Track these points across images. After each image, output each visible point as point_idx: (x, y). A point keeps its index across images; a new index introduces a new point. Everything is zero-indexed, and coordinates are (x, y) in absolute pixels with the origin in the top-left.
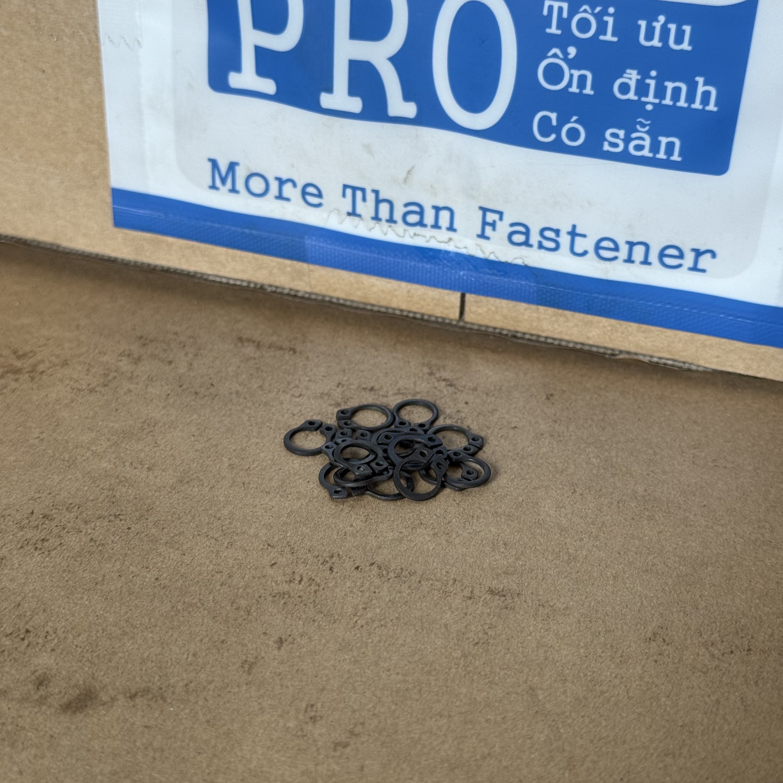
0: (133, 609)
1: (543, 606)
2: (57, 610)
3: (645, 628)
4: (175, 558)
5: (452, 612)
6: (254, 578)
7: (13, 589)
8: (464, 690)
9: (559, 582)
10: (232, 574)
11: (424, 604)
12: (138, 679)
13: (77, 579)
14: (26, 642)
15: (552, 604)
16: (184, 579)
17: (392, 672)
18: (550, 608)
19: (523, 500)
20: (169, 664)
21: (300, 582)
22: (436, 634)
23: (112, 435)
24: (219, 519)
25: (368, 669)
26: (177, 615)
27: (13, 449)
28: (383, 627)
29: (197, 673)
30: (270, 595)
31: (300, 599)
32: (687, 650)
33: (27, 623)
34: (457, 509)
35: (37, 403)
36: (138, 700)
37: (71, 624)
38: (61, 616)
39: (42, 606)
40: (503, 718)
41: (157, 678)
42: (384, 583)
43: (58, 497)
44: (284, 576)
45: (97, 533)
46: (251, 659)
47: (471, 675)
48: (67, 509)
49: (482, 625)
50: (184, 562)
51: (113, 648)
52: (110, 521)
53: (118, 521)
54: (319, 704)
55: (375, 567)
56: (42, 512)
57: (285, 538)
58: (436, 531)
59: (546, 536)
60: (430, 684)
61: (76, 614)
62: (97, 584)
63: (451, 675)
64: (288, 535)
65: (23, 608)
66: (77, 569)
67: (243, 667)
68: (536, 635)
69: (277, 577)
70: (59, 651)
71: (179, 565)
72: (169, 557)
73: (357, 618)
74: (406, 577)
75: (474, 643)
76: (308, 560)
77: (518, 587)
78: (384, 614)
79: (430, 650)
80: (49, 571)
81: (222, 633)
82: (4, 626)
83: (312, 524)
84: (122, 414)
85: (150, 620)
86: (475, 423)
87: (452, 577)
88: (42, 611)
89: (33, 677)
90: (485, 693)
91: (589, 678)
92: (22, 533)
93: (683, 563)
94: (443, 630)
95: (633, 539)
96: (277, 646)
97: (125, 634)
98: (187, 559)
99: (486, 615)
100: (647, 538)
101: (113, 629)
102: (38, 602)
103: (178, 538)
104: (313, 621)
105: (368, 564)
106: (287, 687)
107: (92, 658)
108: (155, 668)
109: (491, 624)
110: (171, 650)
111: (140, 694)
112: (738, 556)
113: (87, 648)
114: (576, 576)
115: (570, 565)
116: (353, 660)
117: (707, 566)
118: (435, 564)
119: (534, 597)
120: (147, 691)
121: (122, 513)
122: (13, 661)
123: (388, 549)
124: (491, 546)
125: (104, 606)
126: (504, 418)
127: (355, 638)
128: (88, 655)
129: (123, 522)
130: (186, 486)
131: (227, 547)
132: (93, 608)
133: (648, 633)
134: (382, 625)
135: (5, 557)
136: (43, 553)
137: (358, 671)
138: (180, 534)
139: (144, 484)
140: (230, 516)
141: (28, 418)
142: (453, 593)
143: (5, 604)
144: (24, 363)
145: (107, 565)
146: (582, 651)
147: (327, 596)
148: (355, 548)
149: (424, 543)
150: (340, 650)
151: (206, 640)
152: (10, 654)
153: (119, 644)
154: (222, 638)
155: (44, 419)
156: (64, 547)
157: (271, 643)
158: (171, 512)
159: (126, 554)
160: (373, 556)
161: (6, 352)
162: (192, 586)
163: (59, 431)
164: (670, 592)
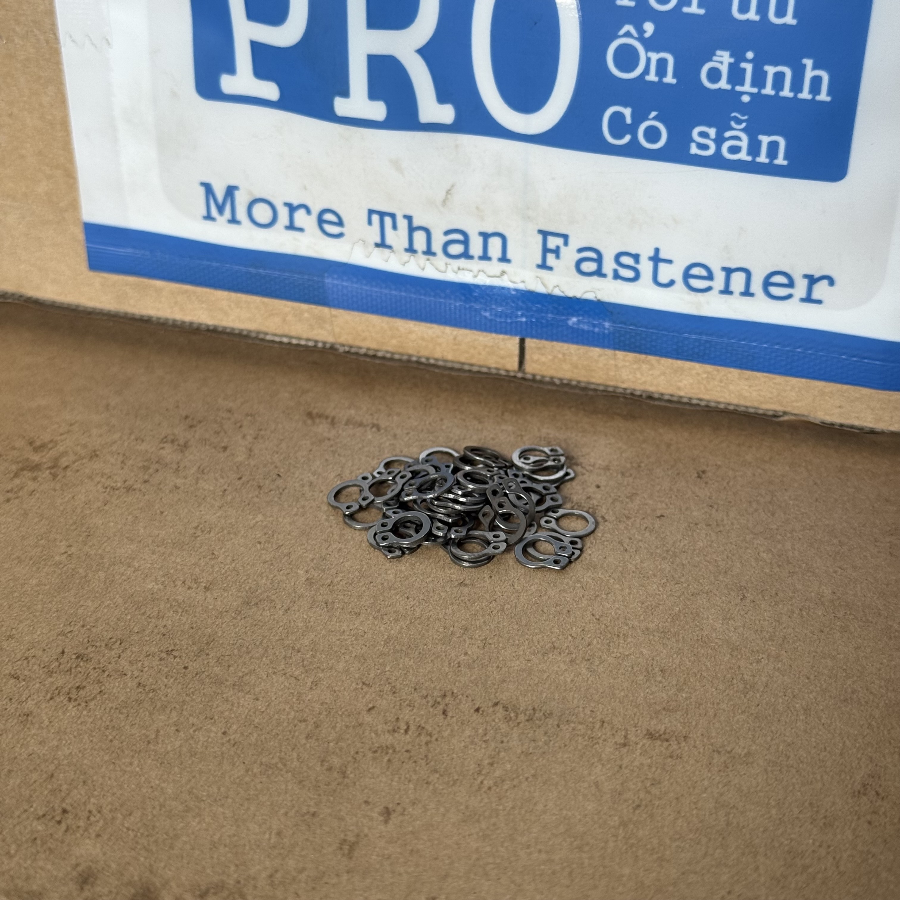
0: (197, 775)
1: (719, 752)
2: (101, 780)
3: (851, 778)
4: (246, 703)
5: (603, 765)
6: (347, 727)
7: (43, 754)
8: (627, 871)
9: (735, 719)
10: (319, 723)
11: (566, 756)
12: (209, 871)
13: (123, 737)
14: (63, 826)
15: (729, 749)
16: (260, 732)
17: (532, 849)
18: (727, 755)
19: (680, 611)
20: (247, 848)
21: (406, 731)
22: (585, 796)
23: (158, 546)
24: (299, 651)
25: (502, 846)
26: (253, 780)
27: (34, 569)
28: (516, 789)
29: (283, 859)
30: (370, 749)
31: (407, 755)
33: (63, 800)
34: (598, 626)
35: (62, 508)
37: (119, 799)
38: (106, 789)
39: (82, 777)
41: (233, 868)
42: (513, 729)
43: (92, 629)
44: (386, 723)
45: (145, 676)
46: (351, 838)
47: (634, 849)
48: (106, 645)
49: (643, 782)
50: (257, 710)
51: (174, 829)
52: (161, 659)
53: (171, 659)
55: (499, 708)
56: (75, 652)
57: (383, 672)
58: (574, 656)
59: (713, 659)
60: (583, 864)
61: (126, 786)
62: (149, 742)
63: (609, 851)
64: (387, 669)
65: (58, 780)
66: (123, 724)
67: (341, 849)
68: (712, 792)
69: (377, 725)
70: (106, 837)
71: (251, 713)
72: (238, 703)
73: (483, 777)
74: (540, 720)
75: (634, 805)
76: (415, 701)
77: (684, 728)
79: (579, 817)
80: (88, 729)
81: (312, 803)
82: (35, 805)
83: (416, 653)
84: (169, 518)
85: (219, 789)
86: (611, 513)
87: (599, 718)
88: (82, 784)
89: (74, 874)
90: (654, 874)
91: (786, 848)
92: (50, 680)
93: (891, 688)
94: (593, 789)
95: (825, 658)
96: (382, 818)
98: (261, 705)
99: (646, 768)
100: (842, 656)
101: (174, 803)
102: (75, 771)
103: (248, 677)
104: (427, 783)
105: (490, 704)
106: (400, 874)
107: (149, 845)
108: (229, 855)
109: (654, 779)
110: (248, 830)
111: (212, 891)
113: (141, 831)
114: (757, 710)
115: (748, 696)
116: (481, 834)
118: (576, 701)
119: (705, 740)
120: (220, 887)
121: (176, 648)
122: (48, 853)
123: (514, 682)
124: (644, 674)
125: (160, 773)
126: (647, 504)
127: (482, 804)
128: (144, 841)
129: (178, 660)
130: (254, 609)
131: (311, 688)
132: (146, 776)
133: (856, 784)
134: (514, 786)
135: (31, 712)
136: (79, 705)
137: (488, 849)
138: (250, 673)
139: (201, 608)
140: (312, 646)
141: (51, 527)
142: (602, 739)
143: (35, 776)
144: (42, 457)
145: (160, 718)
146: (774, 811)
147: (441, 749)
148: (473, 683)
149: (560, 673)
150: (464, 821)
151: (292, 813)
152: (44, 843)
153: (182, 825)
154: (312, 810)
155: (72, 528)
156: (106, 696)
157: (375, 815)
158: (238, 644)
159: (184, 701)
160: (496, 693)
161: (20, 443)
162: (270, 741)
163: (90, 544)
164: (878, 728)
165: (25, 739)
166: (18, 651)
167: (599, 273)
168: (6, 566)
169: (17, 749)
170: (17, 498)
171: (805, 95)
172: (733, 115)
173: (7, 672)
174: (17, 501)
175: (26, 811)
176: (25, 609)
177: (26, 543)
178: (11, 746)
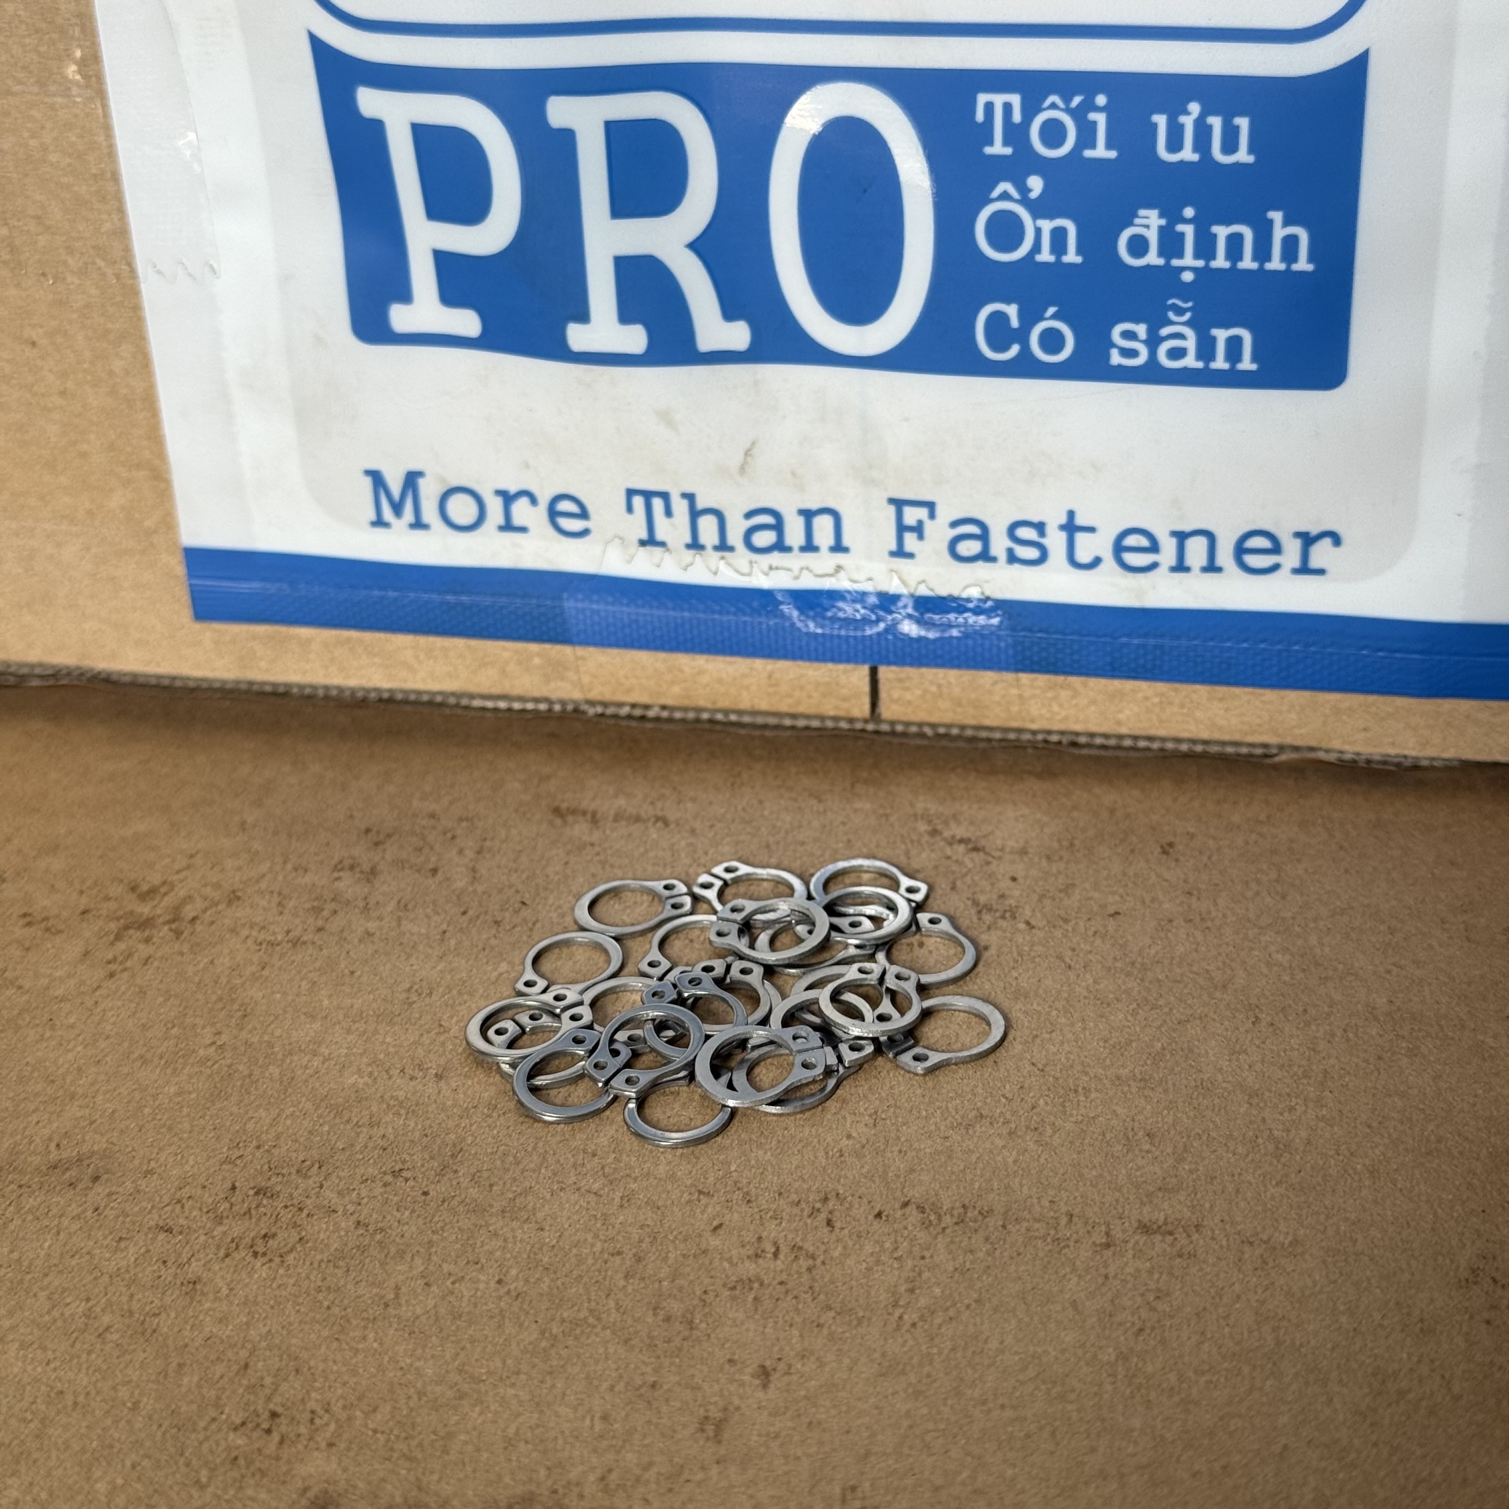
0: (468, 1345)
1: (1251, 1243)
2: (321, 1366)
3: (1452, 1261)
4: (526, 1236)
5: (1080, 1276)
6: (684, 1256)
7: (228, 1337)
8: (1137, 1423)
9: (1269, 1195)
10: (642, 1255)
11: (1023, 1268)
12: (507, 1480)
13: (346, 1302)
14: (276, 1437)
15: (1265, 1238)
16: (552, 1276)
17: (991, 1405)
18: (1264, 1246)
19: (1163, 1048)
20: (560, 1441)
21: (776, 1255)
22: (1058, 1323)
23: (354, 1022)
24: (594, 1155)
25: (945, 1405)
26: (553, 1346)
27: (169, 1071)
28: (954, 1324)
29: (618, 1452)
30: (724, 1285)
31: (782, 1288)
33: (269, 1399)
34: (1043, 1080)
35: (197, 979)
37: (354, 1390)
38: (332, 1377)
39: (292, 1363)
40: (1224, 1467)
41: (543, 1472)
42: (936, 1238)
43: (275, 1151)
44: (743, 1246)
45: (365, 1211)
46: (715, 1413)
47: (1143, 1391)
48: (298, 1172)
49: (1142, 1295)
50: (544, 1244)
51: (445, 1425)
52: (385, 1185)
53: (400, 1182)
54: (867, 1484)
55: (912, 1210)
56: (252, 1185)
57: (727, 1174)
58: (1013, 1126)
59: (1223, 1111)
60: (1069, 1419)
61: (361, 1371)
62: (386, 1305)
63: (1106, 1396)
64: (733, 1168)
65: (256, 1372)
66: (342, 1282)
67: (703, 1430)
68: (1248, 1300)
69: (730, 1250)
70: (343, 1446)
71: (535, 1250)
72: (514, 1237)
73: (901, 1311)
74: (975, 1221)
75: (1134, 1329)
76: (782, 1211)
77: (1193, 1213)
78: (951, 1295)
79: (1053, 1353)
80: (290, 1294)
81: (649, 1369)
82: (227, 1411)
83: (774, 1143)
84: (364, 979)
85: (504, 1362)
86: (1039, 915)
87: (1064, 1209)
88: (294, 1373)
89: (304, 1502)
90: (1179, 1423)
91: (1370, 1370)
92: (221, 1229)
93: (1494, 1130)
94: (1070, 1313)
95: (1390, 1096)
96: (757, 1382)
98: (549, 1237)
99: (1144, 1275)
100: (1415, 1091)
101: (438, 1389)
102: (280, 1356)
103: (522, 1199)
104: (818, 1326)
105: (897, 1206)
106: (798, 1458)
107: (410, 1450)
108: (535, 1454)
109: (1158, 1290)
110: (557, 1415)
113: (396, 1432)
114: (1299, 1179)
115: (1283, 1160)
116: (910, 1391)
118: (1025, 1190)
119: (1228, 1227)
121: (405, 1167)
122: (258, 1476)
123: (929, 1171)
124: (1123, 1141)
125: (410, 1347)
126: (1090, 898)
127: (905, 1349)
128: (401, 1446)
129: (411, 1183)
131: (621, 1206)
132: (390, 1353)
133: (1461, 1270)
134: (951, 1319)
135: (199, 1278)
136: (271, 1260)
137: (925, 1411)
138: (525, 1192)
139: (434, 1106)
140: (613, 1147)
141: (186, 1007)
142: (1073, 1240)
143: (219, 1369)
144: (155, 907)
145: (399, 1268)
146: (1344, 1319)
147: (833, 1275)
148: (866, 1177)
149: (995, 1152)
150: (883, 1375)
151: (620, 1387)
152: (249, 1463)
153: (457, 1418)
154: (651, 1379)
155: (217, 1007)
156: (309, 1245)
157: (746, 1378)
158: (499, 1153)
159: (430, 1243)
160: (904, 1188)
161: (116, 890)
162: (571, 1287)
163: (250, 1027)
164: (1483, 1188)
165: (197, 1317)
166: (164, 1192)
167: (985, 556)
168: (125, 1070)
169: (186, 1333)
170: (125, 970)
171: (1276, 264)
172: (1170, 302)
173: (152, 1223)
174: (125, 975)
175: (214, 1420)
176: (164, 1130)
177: (149, 1034)
178: (176, 1329)
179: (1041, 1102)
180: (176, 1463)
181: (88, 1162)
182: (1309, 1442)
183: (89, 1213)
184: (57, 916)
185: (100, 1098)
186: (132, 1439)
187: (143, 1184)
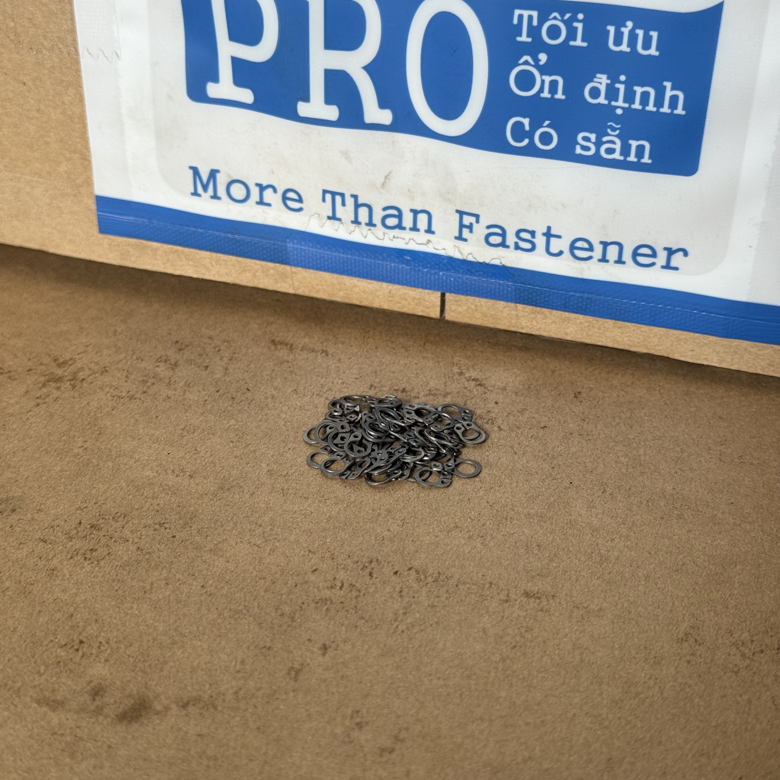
0: (182, 617)
1: (578, 608)
2: (109, 620)
3: (677, 628)
4: (220, 564)
5: (490, 616)
6: (296, 584)
7: (66, 600)
8: (503, 694)
9: (592, 584)
10: (275, 580)
11: (461, 608)
12: (189, 688)
13: (126, 588)
14: (80, 653)
15: (586, 606)
16: (229, 586)
17: (433, 677)
18: (584, 610)
19: (554, 501)
20: (219, 672)
21: (341, 588)
22: (475, 638)
23: (154, 443)
24: (261, 526)
25: (410, 674)
26: (223, 622)
27: (58, 459)
28: (423, 633)
29: (246, 680)
30: (313, 601)
31: (342, 606)
32: (719, 650)
33: (80, 634)
34: (491, 511)
35: (79, 412)
36: (190, 709)
37: (122, 634)
38: (113, 626)
39: (94, 617)
40: (542, 722)
41: (207, 686)
42: (422, 588)
43: (103, 506)
44: (326, 581)
45: (143, 542)
46: (297, 666)
47: (510, 678)
48: (113, 518)
49: (519, 629)
50: (228, 570)
51: (164, 657)
52: (155, 530)
53: (162, 529)
54: (364, 710)
55: (413, 572)
56: (90, 523)
57: (325, 543)
58: (471, 533)
59: (578, 537)
60: (470, 688)
61: (128, 624)
62: (145, 592)
63: (491, 679)
64: (328, 541)
65: (76, 619)
66: (126, 578)
67: (289, 674)
68: (571, 638)
69: (319, 583)
70: (112, 662)
71: (223, 572)
72: (214, 564)
73: (398, 623)
74: (443, 581)
75: (511, 646)
76: (348, 566)
77: (552, 589)
78: (424, 618)
79: (469, 654)
80: (100, 581)
81: (268, 640)
82: (59, 637)
83: (351, 529)
84: (162, 421)
85: (198, 628)
86: (506, 424)
87: (488, 580)
88: (94, 622)
89: (89, 688)
90: (524, 697)
91: (624, 680)
92: (70, 544)
93: (712, 562)
94: (481, 634)
95: (664, 538)
96: (320, 652)
97: (174, 643)
98: (231, 566)
99: (522, 619)
100: (677, 537)
101: (163, 638)
102: (89, 612)
103: (221, 545)
104: (356, 627)
105: (406, 569)
106: (333, 693)
107: (144, 668)
108: (205, 677)
109: (528, 627)
110: (219, 658)
111: (192, 702)
112: (766, 553)
113: (139, 658)
114: (609, 577)
115: (603, 566)
116: (395, 665)
117: (736, 564)
118: (471, 568)
119: (568, 598)
120: (198, 700)
121: (166, 522)
122: (68, 672)
123: (425, 553)
124: (525, 548)
125: (153, 615)
126: (533, 418)
127: (397, 643)
128: (140, 665)
129: (168, 530)
130: (227, 493)
131: (269, 554)
132: (143, 617)
133: (680, 633)
134: (422, 630)
135: (56, 568)
136: (92, 563)
137: (400, 676)
138: (223, 541)
139: (186, 491)
140: (271, 522)
141: (71, 426)
142: (490, 596)
143: (58, 615)
144: (64, 371)
145: (155, 574)
146: (616, 652)
147: (367, 601)
148: (393, 552)
149: (460, 546)
150: (382, 655)
151: (252, 647)
152: (65, 665)
153: (170, 653)
154: (268, 645)
155: (87, 427)
156: (113, 557)
157: (315, 650)
158: (214, 519)
159: (172, 562)
160: (411, 560)
161: (46, 360)
162: (237, 593)
163: (101, 440)
164: (701, 591)
165: (52, 588)
166: (46, 521)
168: (37, 456)
169: (45, 595)
170: (45, 403)
171: (665, 110)
173: (37, 537)
174: (45, 405)
175: (52, 641)
176: (51, 489)
177: (51, 438)
178: (41, 593)
179: (488, 523)
180: (30, 661)
181: (11, 501)
182: (587, 713)
183: (7, 528)
184: (16, 371)
185: (22, 469)
186: (10, 646)
187: (36, 516)
